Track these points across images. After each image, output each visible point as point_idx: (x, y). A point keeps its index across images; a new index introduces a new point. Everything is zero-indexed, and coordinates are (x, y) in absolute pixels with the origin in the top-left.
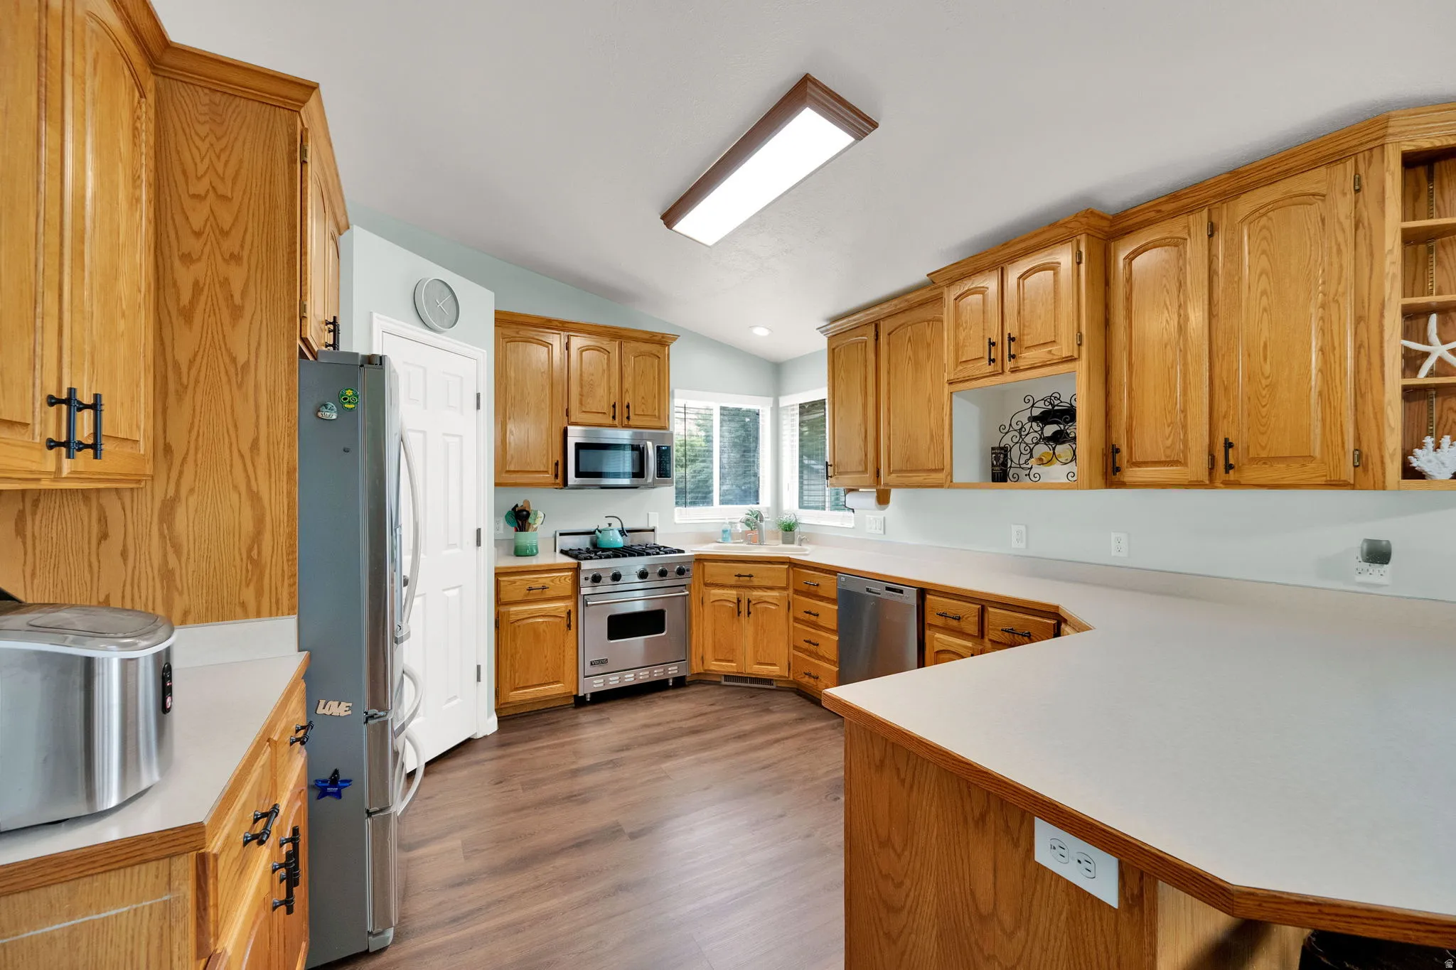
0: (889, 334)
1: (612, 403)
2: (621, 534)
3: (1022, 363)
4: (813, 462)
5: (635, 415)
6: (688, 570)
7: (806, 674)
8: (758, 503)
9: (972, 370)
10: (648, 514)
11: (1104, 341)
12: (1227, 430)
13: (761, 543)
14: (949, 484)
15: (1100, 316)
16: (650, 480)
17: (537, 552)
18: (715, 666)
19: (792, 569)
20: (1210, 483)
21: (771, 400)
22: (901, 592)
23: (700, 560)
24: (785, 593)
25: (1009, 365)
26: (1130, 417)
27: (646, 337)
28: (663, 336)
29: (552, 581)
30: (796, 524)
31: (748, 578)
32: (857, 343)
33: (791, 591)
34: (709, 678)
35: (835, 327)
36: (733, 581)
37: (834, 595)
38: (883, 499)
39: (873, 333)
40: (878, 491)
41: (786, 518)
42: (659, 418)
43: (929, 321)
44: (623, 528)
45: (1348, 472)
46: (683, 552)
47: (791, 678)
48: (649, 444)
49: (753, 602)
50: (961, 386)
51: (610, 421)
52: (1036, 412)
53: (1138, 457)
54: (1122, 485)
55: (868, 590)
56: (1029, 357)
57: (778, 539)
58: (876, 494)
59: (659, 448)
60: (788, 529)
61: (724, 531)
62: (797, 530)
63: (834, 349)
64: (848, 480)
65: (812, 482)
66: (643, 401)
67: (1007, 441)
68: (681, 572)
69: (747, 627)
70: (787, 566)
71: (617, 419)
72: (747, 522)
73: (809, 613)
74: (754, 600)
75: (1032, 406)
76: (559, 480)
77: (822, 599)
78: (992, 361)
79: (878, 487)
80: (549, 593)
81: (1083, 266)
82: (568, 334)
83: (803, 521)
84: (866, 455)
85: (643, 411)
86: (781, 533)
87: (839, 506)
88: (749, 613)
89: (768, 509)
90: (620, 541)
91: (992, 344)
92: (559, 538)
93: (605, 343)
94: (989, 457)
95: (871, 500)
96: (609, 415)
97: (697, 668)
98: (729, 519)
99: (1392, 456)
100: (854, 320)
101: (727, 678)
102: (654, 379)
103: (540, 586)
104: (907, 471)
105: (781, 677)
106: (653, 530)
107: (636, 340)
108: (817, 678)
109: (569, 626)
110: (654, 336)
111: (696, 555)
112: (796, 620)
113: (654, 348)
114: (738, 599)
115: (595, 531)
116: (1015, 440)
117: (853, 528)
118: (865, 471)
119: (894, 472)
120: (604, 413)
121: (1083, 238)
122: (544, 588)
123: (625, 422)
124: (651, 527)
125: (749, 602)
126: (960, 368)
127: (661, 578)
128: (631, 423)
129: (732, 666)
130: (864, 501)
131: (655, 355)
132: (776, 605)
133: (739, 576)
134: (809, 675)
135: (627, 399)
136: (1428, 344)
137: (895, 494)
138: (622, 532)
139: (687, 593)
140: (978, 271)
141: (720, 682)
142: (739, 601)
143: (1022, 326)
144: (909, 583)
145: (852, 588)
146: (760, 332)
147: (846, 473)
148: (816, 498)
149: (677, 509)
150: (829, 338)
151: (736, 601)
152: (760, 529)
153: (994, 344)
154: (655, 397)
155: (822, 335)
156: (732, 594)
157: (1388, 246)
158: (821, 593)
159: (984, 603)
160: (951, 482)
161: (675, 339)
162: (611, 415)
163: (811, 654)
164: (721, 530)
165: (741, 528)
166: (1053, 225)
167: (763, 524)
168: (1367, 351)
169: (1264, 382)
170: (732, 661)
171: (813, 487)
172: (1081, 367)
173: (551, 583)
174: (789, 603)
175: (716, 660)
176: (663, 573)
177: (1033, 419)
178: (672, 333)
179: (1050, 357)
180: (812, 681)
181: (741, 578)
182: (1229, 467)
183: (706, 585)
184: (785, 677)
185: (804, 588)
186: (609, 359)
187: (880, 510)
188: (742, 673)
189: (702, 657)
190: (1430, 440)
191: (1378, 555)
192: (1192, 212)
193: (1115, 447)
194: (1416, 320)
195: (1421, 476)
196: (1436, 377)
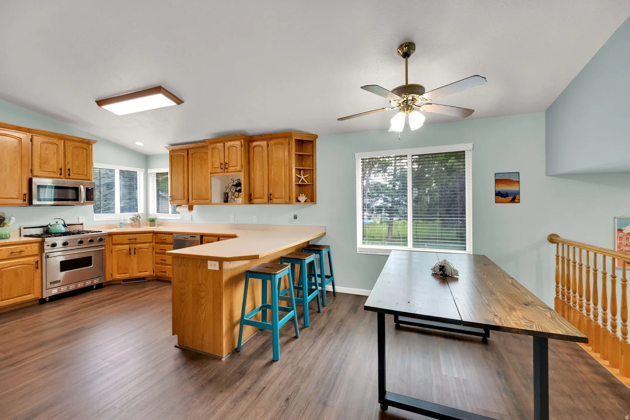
0: (192, 154)
1: (60, 168)
2: (64, 226)
3: (229, 170)
4: (163, 193)
5: (73, 173)
6: (104, 239)
7: (160, 272)
8: (137, 212)
9: (216, 170)
10: (79, 217)
11: (248, 167)
12: (271, 192)
13: (140, 227)
14: (210, 203)
15: (247, 161)
16: (82, 202)
17: (10, 237)
18: (118, 276)
19: (155, 235)
20: (268, 203)
21: (143, 170)
22: (195, 237)
23: (110, 235)
24: (151, 244)
25: (226, 170)
26: (254, 186)
27: (80, 140)
28: (89, 140)
29: (26, 248)
30: (156, 219)
31: (134, 240)
32: (180, 155)
33: (154, 243)
34: (114, 283)
35: (172, 148)
36: (127, 242)
37: (171, 242)
38: (191, 208)
39: (187, 153)
40: (189, 206)
41: (151, 217)
42: (87, 175)
43: (205, 153)
44: (65, 224)
45: (288, 201)
46: (102, 232)
47: (154, 275)
48: (82, 187)
49: (137, 249)
50: (214, 174)
51: (59, 176)
52: (234, 184)
53: (255, 197)
54: (252, 203)
55: (184, 238)
56: (231, 169)
57: (147, 225)
58: (188, 207)
59: (87, 188)
60: (152, 221)
61: (121, 223)
62: (156, 221)
63: (172, 156)
64: (178, 202)
65: (163, 203)
66: (77, 167)
67: (227, 191)
68: (101, 240)
69: (134, 259)
70: (152, 234)
71: (62, 175)
72: (133, 219)
73: (162, 250)
74: (137, 248)
75: (233, 182)
76: (26, 202)
77: (167, 244)
78: (221, 169)
79: (189, 204)
80: (23, 254)
81: (243, 148)
82: (32, 134)
83: (159, 218)
84: (184, 193)
85: (78, 172)
86: (149, 223)
87: (174, 212)
88: (135, 253)
89: (142, 214)
90: (63, 230)
91: (221, 164)
92: (22, 230)
93: (55, 141)
94: (223, 195)
95: (187, 209)
96: (58, 173)
97: (109, 278)
98: (123, 218)
99: (294, 198)
100: (179, 147)
101: (124, 280)
102: (84, 158)
103: (19, 251)
104: (198, 199)
105: (150, 275)
106: (82, 224)
107: (73, 141)
108: (165, 272)
109: (37, 268)
110: (84, 140)
111: (108, 233)
112: (156, 253)
113: (84, 145)
114: (130, 248)
115: (48, 226)
116: (229, 191)
117: (180, 219)
118: (184, 199)
119: (194, 200)
120: (55, 172)
121: (242, 140)
122: (21, 252)
123: (68, 176)
124: (80, 223)
125: (135, 249)
126: (213, 169)
127: (90, 243)
128: (70, 177)
129: (127, 275)
130: (184, 209)
131: (85, 149)
132: (147, 249)
133: (130, 239)
134: (162, 272)
135: (69, 166)
136: (301, 176)
137: (195, 207)
138: (65, 225)
139: (104, 248)
140: (218, 142)
141: (121, 283)
142: (130, 249)
143: (229, 160)
144: (197, 234)
145: (178, 238)
146: (139, 144)
147: (177, 199)
148: (165, 209)
149: (95, 215)
150: (170, 151)
151: (129, 250)
152: (139, 221)
153: (222, 164)
154: (84, 166)
155: (167, 150)
156: (127, 247)
157: (293, 157)
158: (167, 242)
159: (219, 237)
160: (211, 202)
161: (95, 142)
162: (59, 173)
163: (163, 264)
164: (119, 223)
165: (129, 222)
166: (236, 136)
167: (141, 219)
168: (290, 176)
169: (276, 181)
170: (126, 273)
171: (163, 205)
172: (242, 173)
173: (26, 249)
174: (153, 248)
175: (119, 274)
176: (91, 241)
177: (233, 185)
178: (94, 140)
179: (235, 170)
180: (163, 274)
181: (131, 240)
182: (271, 199)
183: (113, 244)
184: (151, 275)
185: (160, 241)
186: (57, 148)
187: (190, 212)
188: (132, 277)
189: (112, 274)
190: (301, 195)
191: (295, 218)
192: (265, 140)
193: (250, 194)
194: (299, 171)
195: (299, 201)
196: (302, 182)
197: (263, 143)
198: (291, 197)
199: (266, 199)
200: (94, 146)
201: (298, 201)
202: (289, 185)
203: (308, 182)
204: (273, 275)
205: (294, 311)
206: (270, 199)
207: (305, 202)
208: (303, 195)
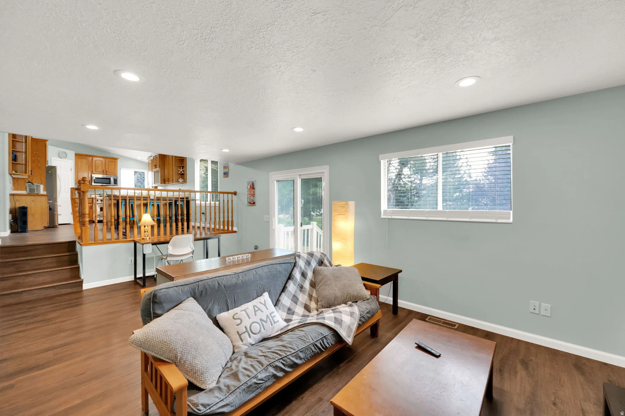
5: (108, 172)
27: (112, 158)
28: (116, 158)
42: (115, 173)
48: (112, 178)
66: (111, 170)
93: (101, 159)
96: (103, 172)
102: (113, 166)
107: (109, 158)
123: (106, 174)
131: (114, 161)
135: (107, 169)
136: (181, 169)
154: (114, 169)
186: (102, 162)
200: (118, 160)
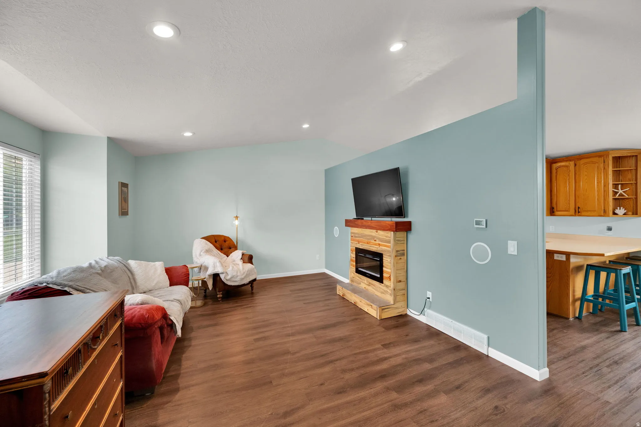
12: (578, 205)
20: (575, 215)
26: (557, 201)
45: (602, 213)
53: (558, 209)
54: (555, 215)
99: (611, 211)
157: (610, 173)
168: (606, 192)
169: (587, 196)
190: (619, 208)
191: (610, 229)
192: (571, 161)
193: (553, 207)
194: (616, 186)
195: (617, 214)
196: (620, 196)
197: (570, 164)
198: (606, 209)
199: (572, 211)
201: (614, 214)
202: (604, 200)
203: (627, 195)
204: (618, 270)
205: (636, 303)
206: (578, 212)
207: (624, 214)
208: (622, 208)
